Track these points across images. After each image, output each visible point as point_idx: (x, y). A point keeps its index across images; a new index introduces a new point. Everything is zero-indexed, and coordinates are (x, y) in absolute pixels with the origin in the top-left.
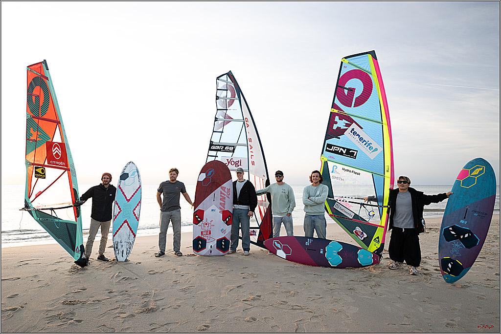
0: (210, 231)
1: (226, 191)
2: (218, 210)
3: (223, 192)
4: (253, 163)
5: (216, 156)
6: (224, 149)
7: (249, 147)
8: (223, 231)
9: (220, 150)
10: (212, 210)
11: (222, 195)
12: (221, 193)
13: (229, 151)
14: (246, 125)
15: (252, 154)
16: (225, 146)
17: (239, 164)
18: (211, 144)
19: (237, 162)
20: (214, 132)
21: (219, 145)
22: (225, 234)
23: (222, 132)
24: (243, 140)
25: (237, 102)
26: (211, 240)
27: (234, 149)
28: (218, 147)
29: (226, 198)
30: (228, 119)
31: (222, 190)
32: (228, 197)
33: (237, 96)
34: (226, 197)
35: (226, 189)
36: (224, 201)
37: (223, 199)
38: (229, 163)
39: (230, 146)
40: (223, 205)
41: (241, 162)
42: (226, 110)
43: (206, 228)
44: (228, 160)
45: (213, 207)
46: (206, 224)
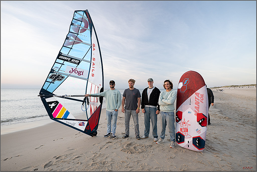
0: (187, 129)
1: (200, 96)
2: (193, 113)
3: (197, 97)
4: (93, 75)
5: (63, 64)
6: (70, 60)
7: (92, 64)
8: (198, 131)
9: (67, 61)
10: (189, 112)
11: (196, 100)
12: (196, 98)
13: (75, 63)
14: (92, 48)
15: (93, 69)
16: (72, 59)
17: (81, 74)
18: (60, 54)
19: (80, 72)
20: (63, 46)
21: (67, 57)
22: (200, 134)
23: (71, 48)
24: (88, 58)
25: (88, 32)
26: (188, 136)
27: (79, 63)
28: (66, 58)
29: (200, 103)
30: (78, 41)
31: (196, 96)
32: (202, 102)
33: (89, 28)
34: (200, 101)
35: (200, 95)
36: (199, 106)
37: (197, 103)
38: (73, 71)
39: (76, 60)
40: (198, 108)
41: (83, 72)
42: (78, 34)
43: (184, 126)
44: (72, 69)
45: (190, 110)
46: (184, 123)
